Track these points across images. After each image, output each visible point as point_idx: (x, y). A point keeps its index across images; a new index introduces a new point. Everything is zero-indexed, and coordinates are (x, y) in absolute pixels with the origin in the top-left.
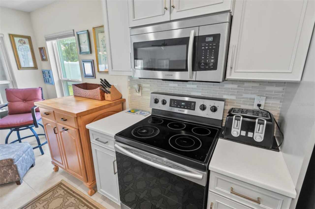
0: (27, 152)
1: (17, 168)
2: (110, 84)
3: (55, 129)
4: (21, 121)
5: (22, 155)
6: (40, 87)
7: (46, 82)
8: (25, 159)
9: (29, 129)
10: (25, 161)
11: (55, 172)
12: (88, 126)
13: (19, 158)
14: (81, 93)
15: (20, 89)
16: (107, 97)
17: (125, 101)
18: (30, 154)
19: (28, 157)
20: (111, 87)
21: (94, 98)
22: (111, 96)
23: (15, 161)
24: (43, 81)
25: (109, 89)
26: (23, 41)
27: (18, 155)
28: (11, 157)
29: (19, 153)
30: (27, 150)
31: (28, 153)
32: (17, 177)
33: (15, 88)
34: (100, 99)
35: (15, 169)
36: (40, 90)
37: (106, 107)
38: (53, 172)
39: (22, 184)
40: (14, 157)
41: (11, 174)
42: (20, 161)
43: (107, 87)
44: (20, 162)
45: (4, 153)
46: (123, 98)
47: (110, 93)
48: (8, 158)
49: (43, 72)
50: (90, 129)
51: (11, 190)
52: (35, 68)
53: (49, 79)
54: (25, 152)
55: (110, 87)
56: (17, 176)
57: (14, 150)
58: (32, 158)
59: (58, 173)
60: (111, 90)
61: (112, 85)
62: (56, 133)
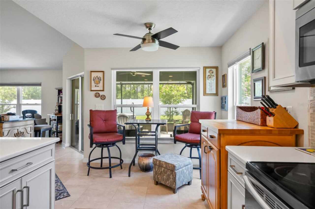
0: (186, 167)
1: (175, 176)
2: (276, 102)
3: (206, 147)
4: (192, 139)
5: (183, 167)
6: (214, 112)
7: (222, 108)
8: (184, 171)
9: (196, 149)
10: (183, 174)
11: (201, 200)
12: (228, 148)
13: (179, 169)
14: (243, 117)
15: (201, 112)
16: (269, 121)
17: (303, 133)
18: (189, 170)
19: (186, 171)
20: (277, 107)
21: (253, 123)
22: (274, 120)
23: (176, 169)
24: (220, 107)
25: (273, 110)
26: (212, 71)
27: (180, 165)
28: (175, 164)
29: (180, 164)
30: (187, 165)
31: (188, 168)
32: (174, 185)
33: (199, 111)
34: (260, 124)
35: (174, 176)
36: (214, 115)
37: (261, 132)
38: (200, 199)
39: (176, 194)
40: (176, 165)
41: (171, 179)
42: (179, 171)
43: (271, 108)
44: (179, 173)
45: (173, 160)
46: (300, 128)
47: (273, 116)
48: (173, 163)
49: (222, 99)
50: (230, 152)
51: (167, 194)
52: (217, 94)
53: (225, 104)
54: (186, 166)
55: (275, 108)
56: (174, 183)
57: (179, 160)
58: (190, 176)
59: (203, 203)
60: (275, 111)
61: (278, 104)
62: (206, 152)
